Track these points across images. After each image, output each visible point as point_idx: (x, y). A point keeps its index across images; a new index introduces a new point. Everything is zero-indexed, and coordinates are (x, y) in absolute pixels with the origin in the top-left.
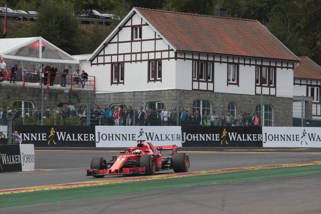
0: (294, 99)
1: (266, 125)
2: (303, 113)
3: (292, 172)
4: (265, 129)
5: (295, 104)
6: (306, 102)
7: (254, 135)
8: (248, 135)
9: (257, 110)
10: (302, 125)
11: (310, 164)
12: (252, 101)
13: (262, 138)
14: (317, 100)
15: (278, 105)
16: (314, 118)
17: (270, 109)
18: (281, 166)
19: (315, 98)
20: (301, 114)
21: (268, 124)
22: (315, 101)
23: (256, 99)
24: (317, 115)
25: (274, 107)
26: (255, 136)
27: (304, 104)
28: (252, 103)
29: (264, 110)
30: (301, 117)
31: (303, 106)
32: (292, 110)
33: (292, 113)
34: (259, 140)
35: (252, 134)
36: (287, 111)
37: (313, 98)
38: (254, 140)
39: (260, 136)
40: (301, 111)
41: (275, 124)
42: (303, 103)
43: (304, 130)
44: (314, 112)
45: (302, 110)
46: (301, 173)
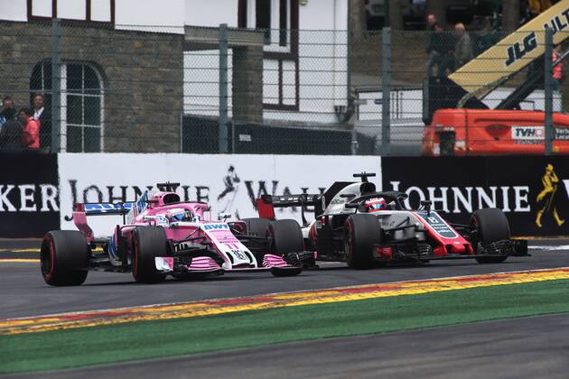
0: (190, 38)
1: (72, 148)
2: (223, 97)
3: (183, 339)
4: (70, 164)
5: (190, 59)
6: (240, 52)
7: (23, 188)
9: (35, 84)
10: (224, 145)
11: (254, 307)
12: (17, 47)
13: (57, 199)
14: (283, 42)
15: (123, 64)
16: (269, 116)
17: (92, 83)
18: (140, 314)
19: (275, 36)
20: (216, 102)
21: (83, 142)
22: (274, 47)
23: (31, 39)
24: (280, 107)
25: (108, 71)
26: (28, 192)
27: (230, 60)
28: (16, 55)
29: (63, 85)
30: (216, 113)
31: (223, 70)
32: (182, 83)
33: (181, 96)
34: (45, 208)
35: (18, 182)
36: (160, 89)
37: (267, 35)
38: (24, 208)
39: (49, 192)
40: (215, 90)
41: (113, 141)
42: (223, 57)
43: (232, 169)
44: (270, 94)
45: (223, 83)
46: (222, 344)
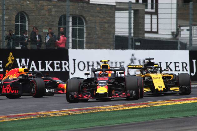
0: (117, 7)
1: (74, 47)
2: (130, 28)
3: (114, 119)
4: (73, 53)
5: (118, 14)
6: (136, 12)
7: (55, 62)
8: (47, 62)
9: (60, 24)
10: (130, 46)
11: (141, 106)
12: (54, 10)
13: (68, 67)
14: (152, 8)
15: (92, 16)
16: (147, 35)
17: (81, 24)
18: (99, 109)
19: (149, 6)
20: (127, 30)
21: (78, 45)
22: (149, 10)
23: (59, 7)
24: (151, 32)
25: (87, 19)
26: (57, 64)
27: (132, 14)
28: (53, 13)
29: (71, 24)
30: (127, 35)
31: (130, 18)
32: (114, 23)
33: (114, 28)
34: (64, 70)
35: (53, 60)
36: (106, 25)
37: (146, 5)
38: (56, 70)
39: (65, 64)
40: (127, 26)
41: (89, 45)
42: (130, 13)
43: (133, 55)
44: (147, 27)
45: (130, 23)
46: (129, 120)
